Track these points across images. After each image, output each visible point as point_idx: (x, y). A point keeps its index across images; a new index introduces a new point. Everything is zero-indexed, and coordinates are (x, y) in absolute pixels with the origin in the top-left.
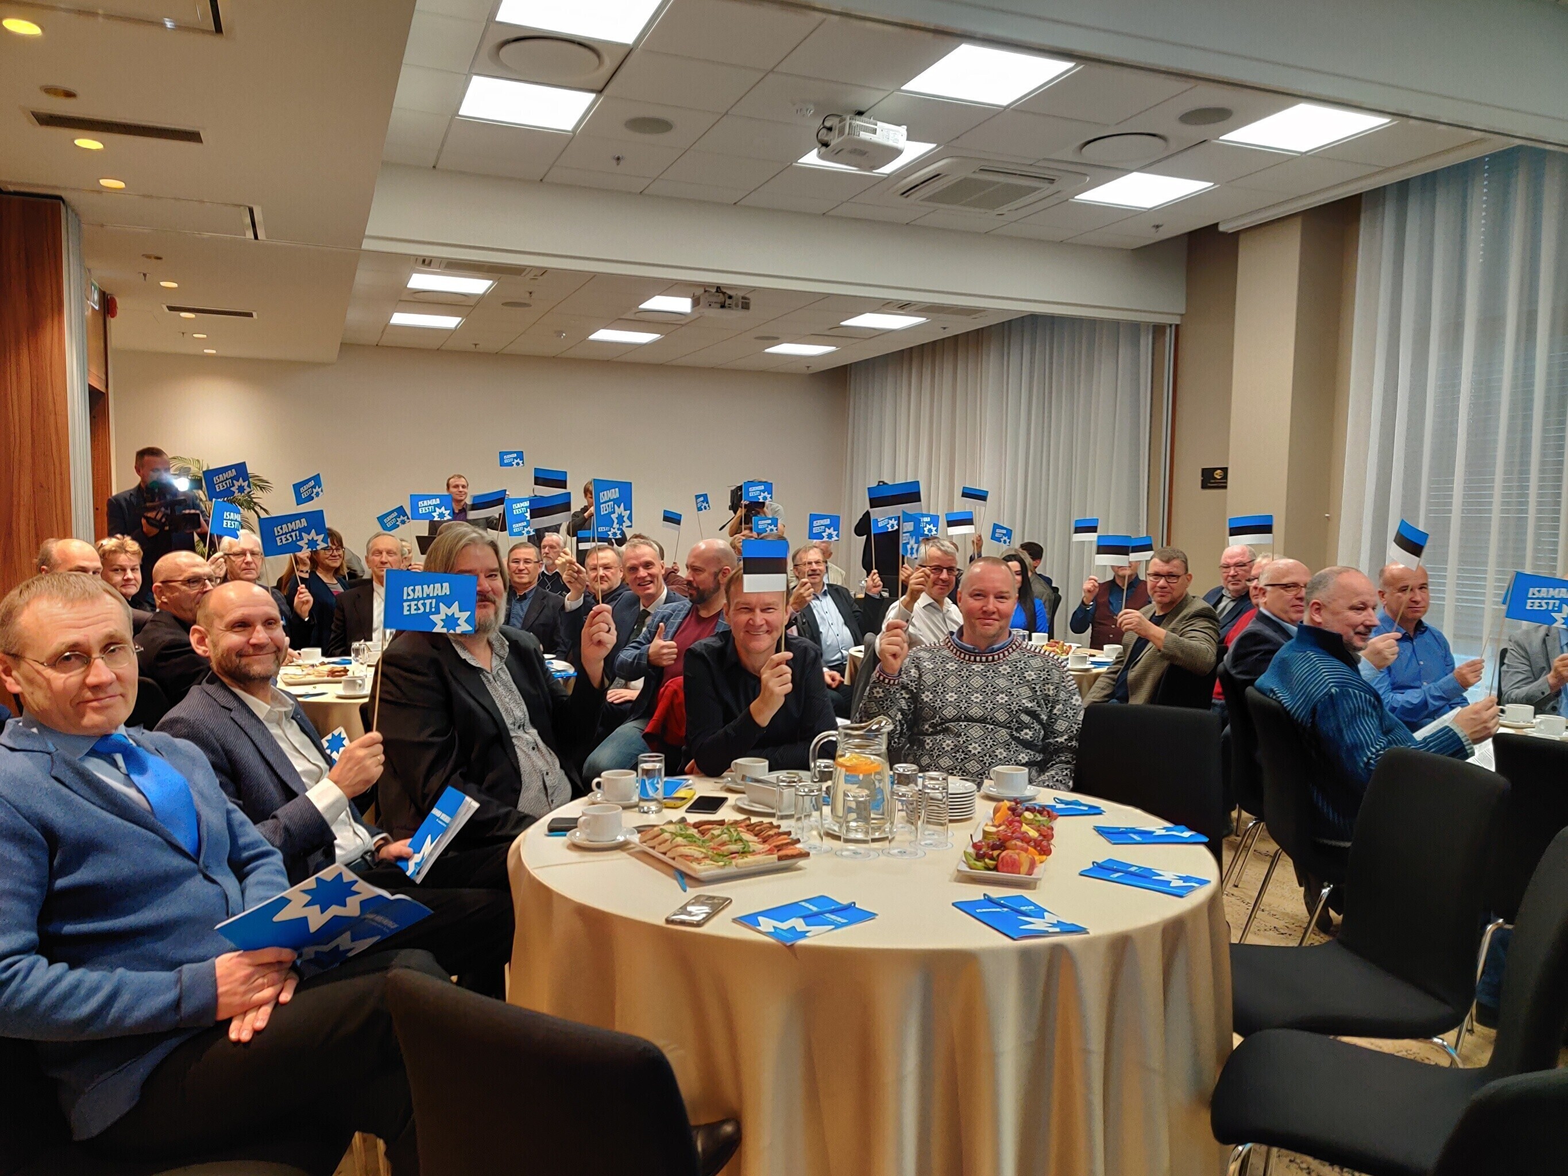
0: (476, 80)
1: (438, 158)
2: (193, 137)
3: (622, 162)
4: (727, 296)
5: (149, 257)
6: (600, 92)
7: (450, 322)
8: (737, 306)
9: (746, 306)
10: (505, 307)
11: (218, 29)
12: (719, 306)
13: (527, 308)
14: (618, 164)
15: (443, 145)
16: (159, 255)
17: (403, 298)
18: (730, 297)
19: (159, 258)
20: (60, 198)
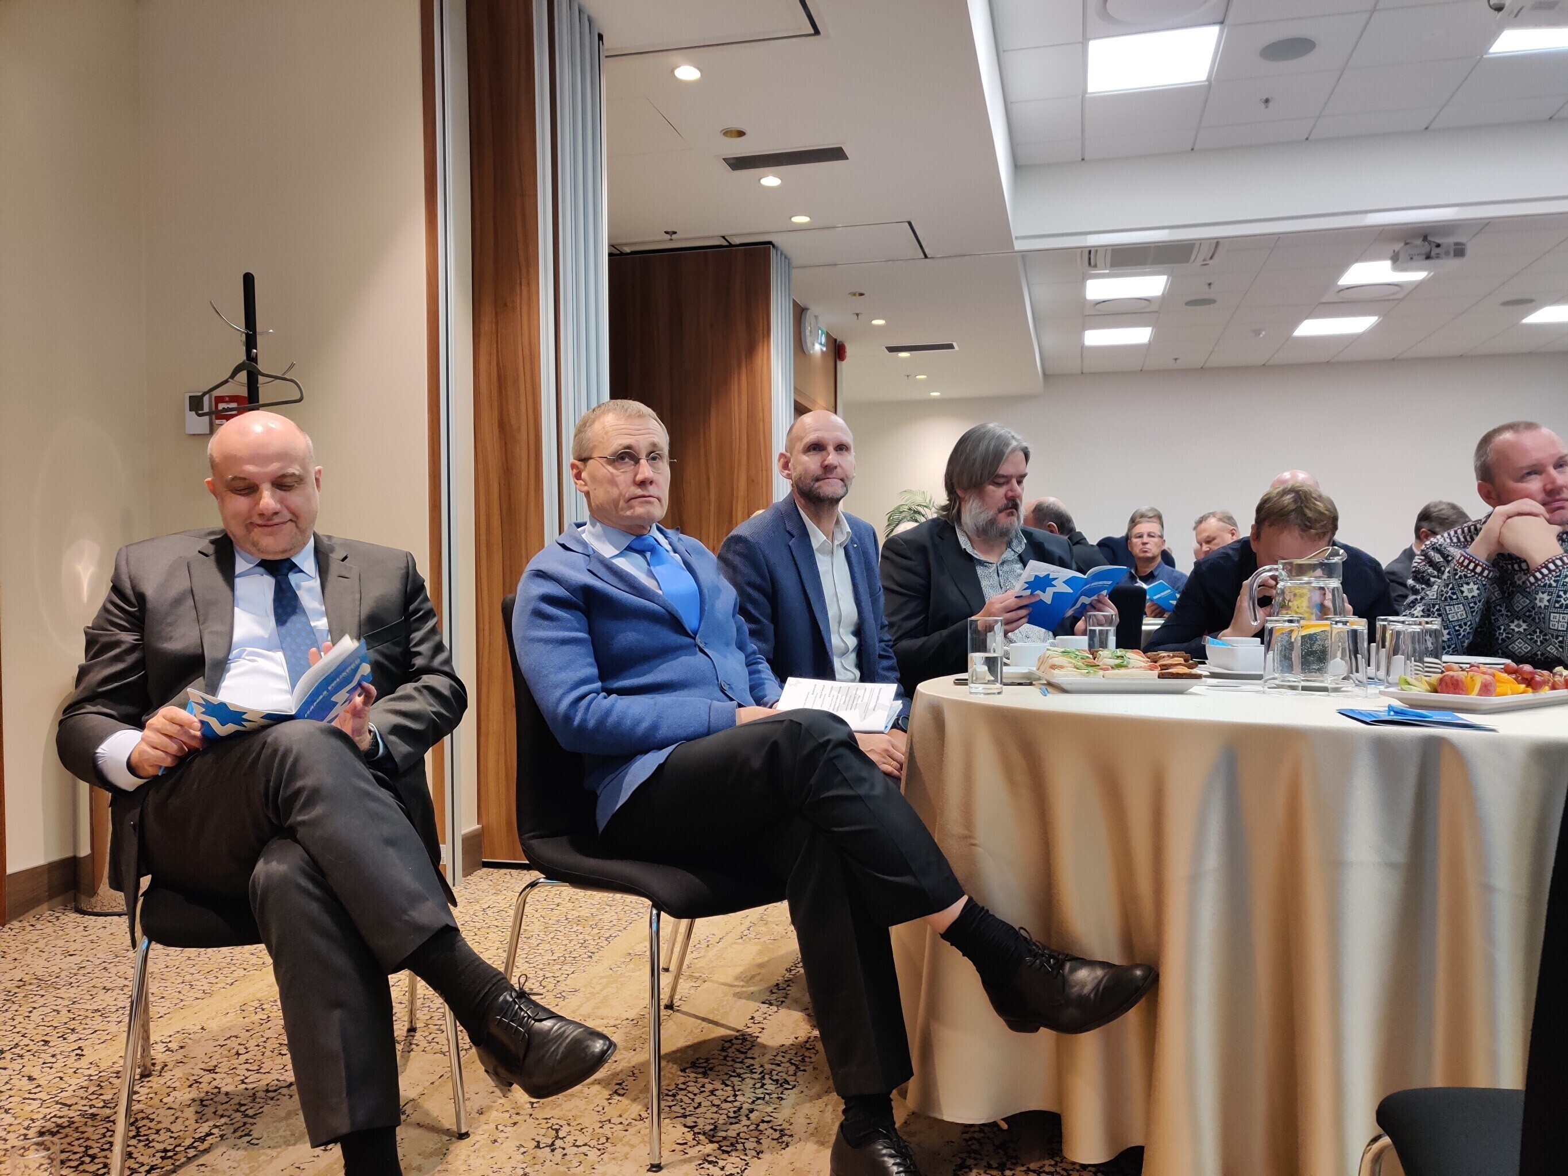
0: (1095, 47)
1: (1083, 149)
2: (836, 154)
3: (1271, 104)
4: (1433, 245)
5: (854, 294)
6: (1222, 23)
7: (1140, 335)
8: (1447, 254)
9: (1459, 251)
10: (1189, 307)
11: (817, 32)
12: (1424, 257)
13: (1212, 306)
14: (1267, 107)
15: (1083, 131)
16: (862, 291)
17: (1087, 313)
18: (1438, 246)
19: (861, 294)
20: (770, 243)
